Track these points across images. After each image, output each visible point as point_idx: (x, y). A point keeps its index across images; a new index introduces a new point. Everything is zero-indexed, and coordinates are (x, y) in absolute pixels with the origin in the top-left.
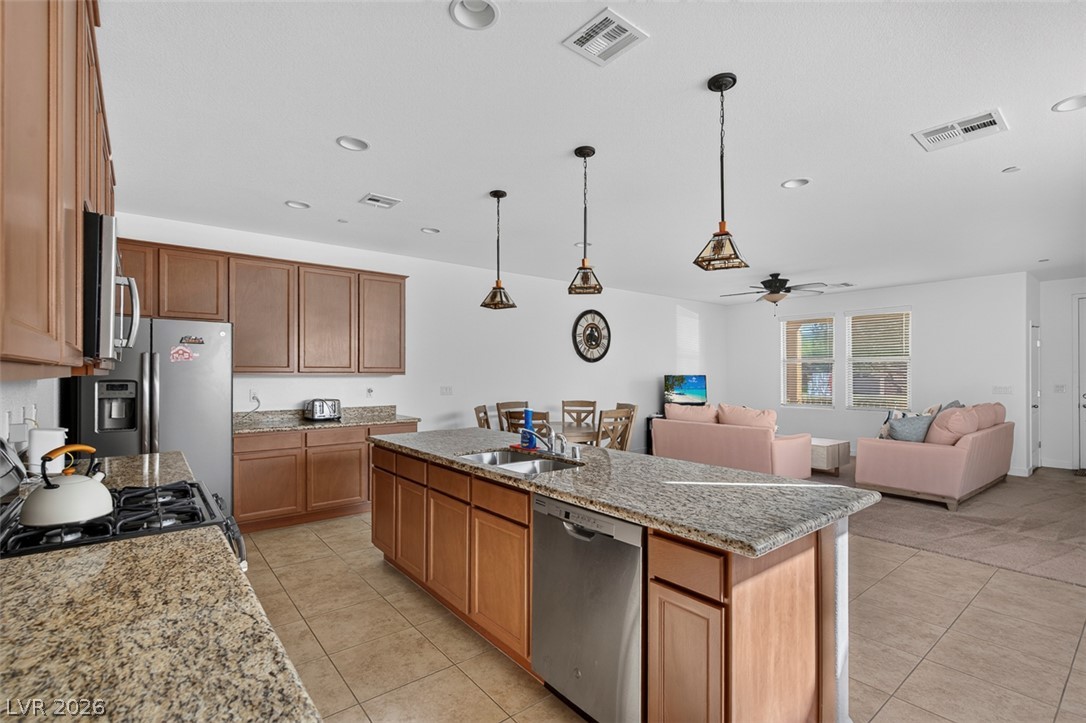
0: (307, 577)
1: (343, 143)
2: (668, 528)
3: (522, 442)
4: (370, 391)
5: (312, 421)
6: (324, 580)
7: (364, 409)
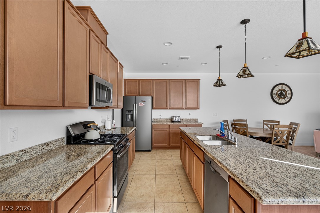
0: (162, 164)
1: (165, 44)
2: (233, 176)
3: (220, 134)
4: (190, 114)
5: (173, 122)
6: (166, 166)
7: (188, 119)
